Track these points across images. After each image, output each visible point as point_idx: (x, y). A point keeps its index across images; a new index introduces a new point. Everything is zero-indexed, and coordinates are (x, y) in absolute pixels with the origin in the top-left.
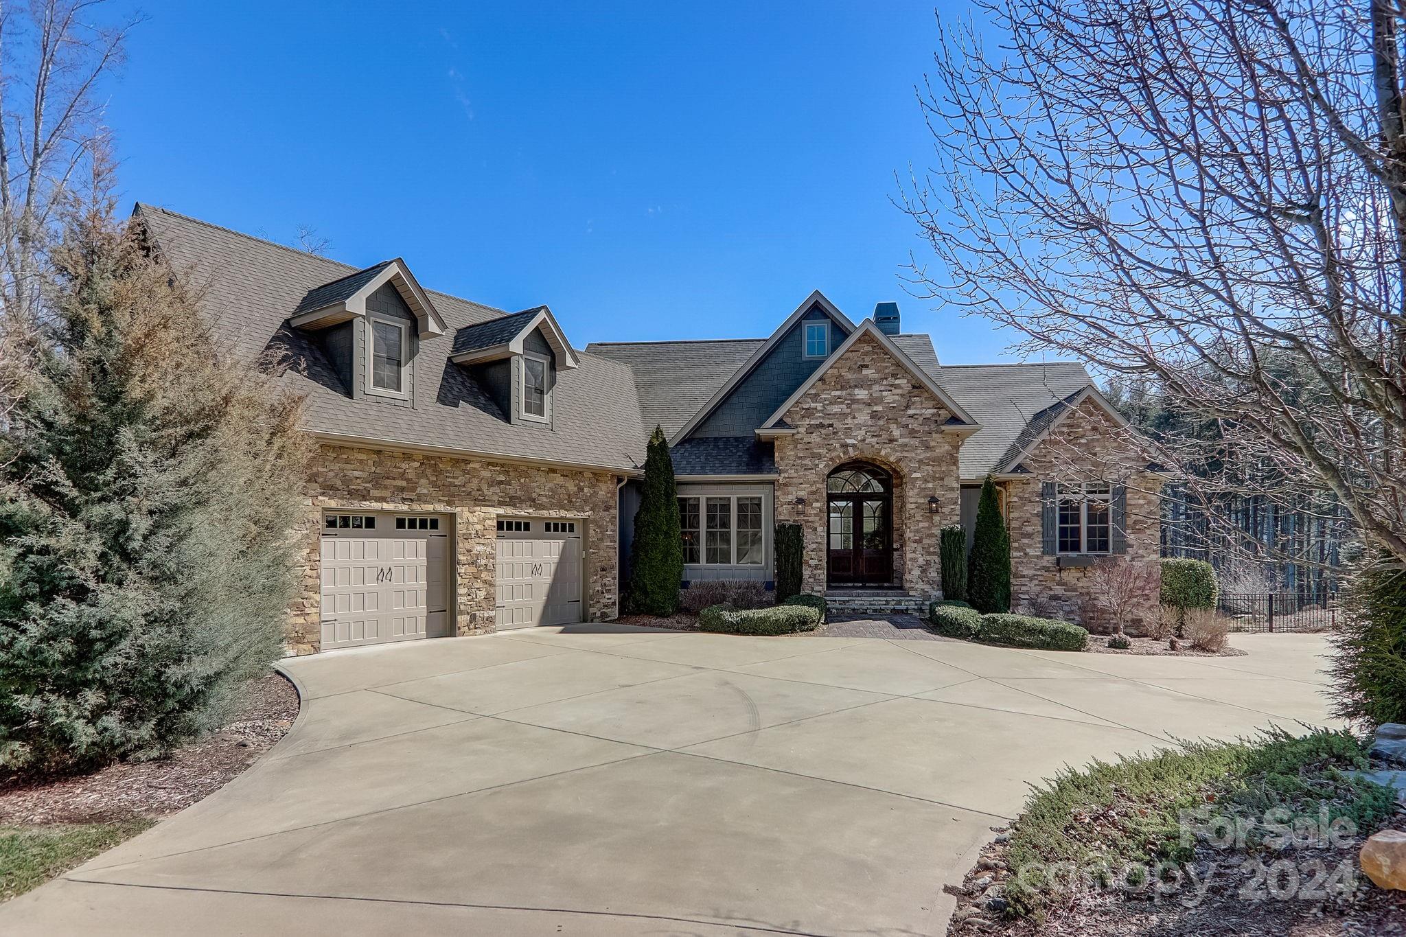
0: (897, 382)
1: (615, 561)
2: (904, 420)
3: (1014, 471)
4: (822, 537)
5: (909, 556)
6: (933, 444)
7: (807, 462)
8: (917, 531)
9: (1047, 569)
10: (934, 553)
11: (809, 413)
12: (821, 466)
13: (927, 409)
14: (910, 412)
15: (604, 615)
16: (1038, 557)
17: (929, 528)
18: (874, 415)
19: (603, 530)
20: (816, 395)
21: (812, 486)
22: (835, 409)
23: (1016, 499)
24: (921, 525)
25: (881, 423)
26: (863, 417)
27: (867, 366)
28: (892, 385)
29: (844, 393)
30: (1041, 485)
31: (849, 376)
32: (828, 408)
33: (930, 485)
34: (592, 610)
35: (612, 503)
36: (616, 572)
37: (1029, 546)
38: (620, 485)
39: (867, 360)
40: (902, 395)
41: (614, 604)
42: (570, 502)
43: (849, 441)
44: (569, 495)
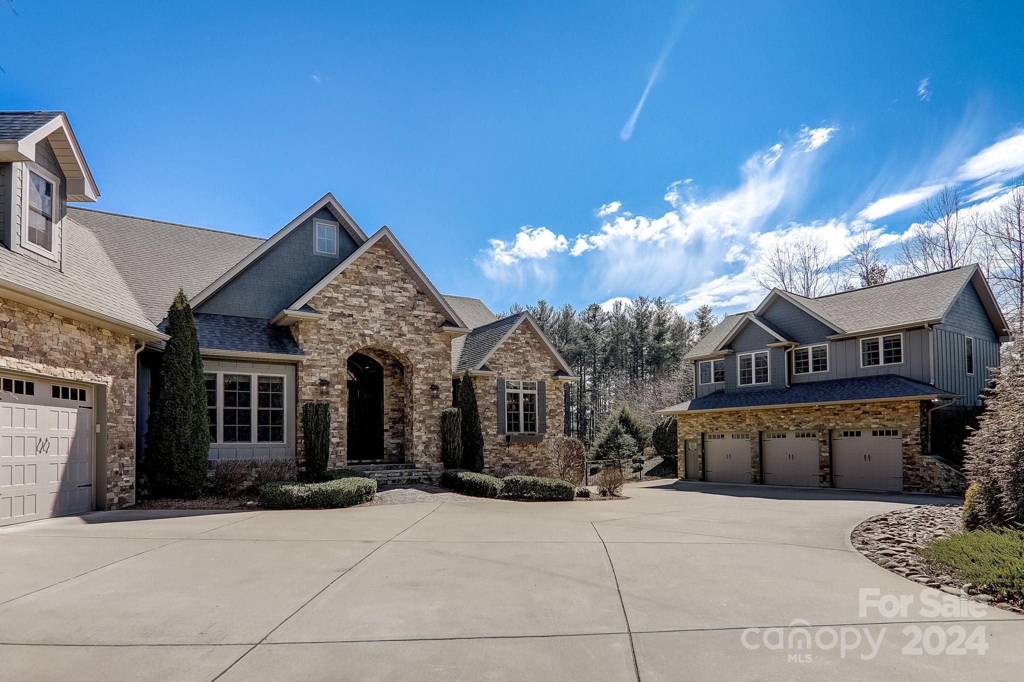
0: (405, 286)
1: (133, 438)
2: (411, 319)
3: (481, 369)
4: (343, 417)
5: (415, 434)
6: (433, 341)
7: (330, 346)
8: (421, 413)
9: (500, 444)
10: (434, 432)
11: (331, 302)
12: (342, 352)
13: (428, 311)
14: (416, 312)
15: (122, 500)
16: (495, 436)
17: (430, 410)
18: (387, 311)
19: (122, 401)
20: (338, 286)
21: (334, 369)
22: (355, 301)
23: (480, 391)
24: (424, 408)
25: (393, 318)
26: (378, 312)
27: (381, 268)
28: (401, 288)
29: (362, 288)
30: (496, 381)
31: (366, 274)
32: (349, 299)
33: (431, 375)
34: (109, 496)
35: (130, 370)
36: (133, 450)
37: (489, 427)
38: (138, 351)
39: (382, 263)
40: (409, 298)
41: (131, 487)
42: (87, 362)
43: (367, 332)
44: (86, 354)
